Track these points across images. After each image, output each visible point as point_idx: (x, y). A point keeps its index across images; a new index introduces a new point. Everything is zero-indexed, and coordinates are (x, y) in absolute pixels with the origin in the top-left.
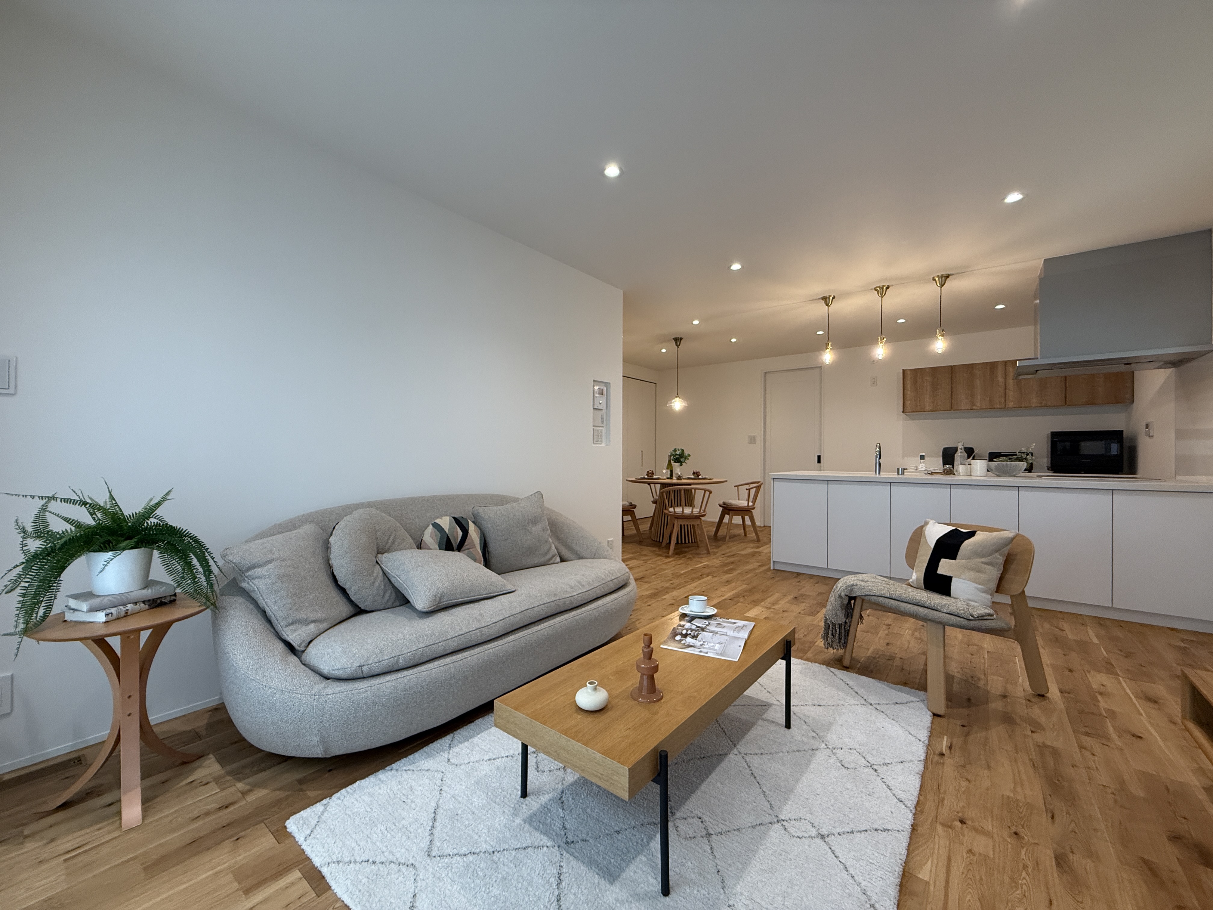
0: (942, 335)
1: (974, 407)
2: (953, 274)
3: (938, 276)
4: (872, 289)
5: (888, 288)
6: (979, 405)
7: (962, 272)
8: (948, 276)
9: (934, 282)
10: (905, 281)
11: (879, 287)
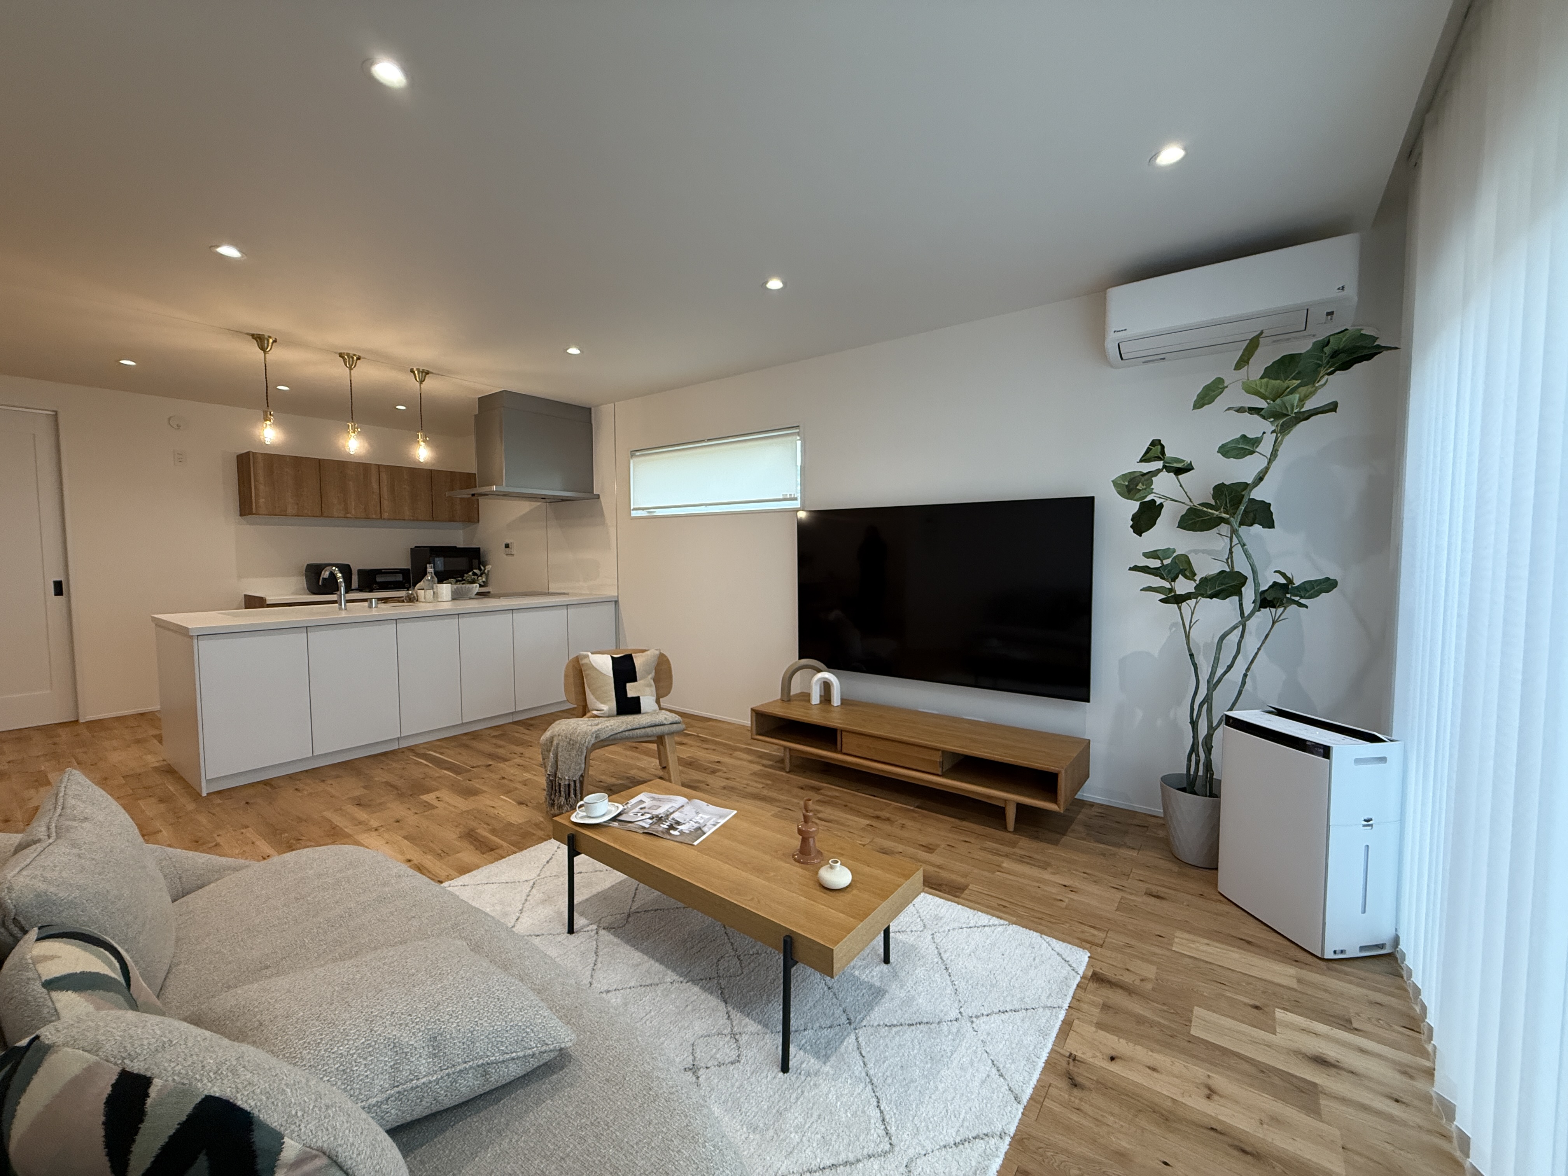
0: (424, 441)
1: (349, 515)
2: (432, 373)
3: (418, 370)
4: (336, 353)
5: (359, 358)
6: (353, 512)
7: (442, 372)
8: (428, 373)
9: (412, 374)
10: (381, 358)
11: (348, 354)
